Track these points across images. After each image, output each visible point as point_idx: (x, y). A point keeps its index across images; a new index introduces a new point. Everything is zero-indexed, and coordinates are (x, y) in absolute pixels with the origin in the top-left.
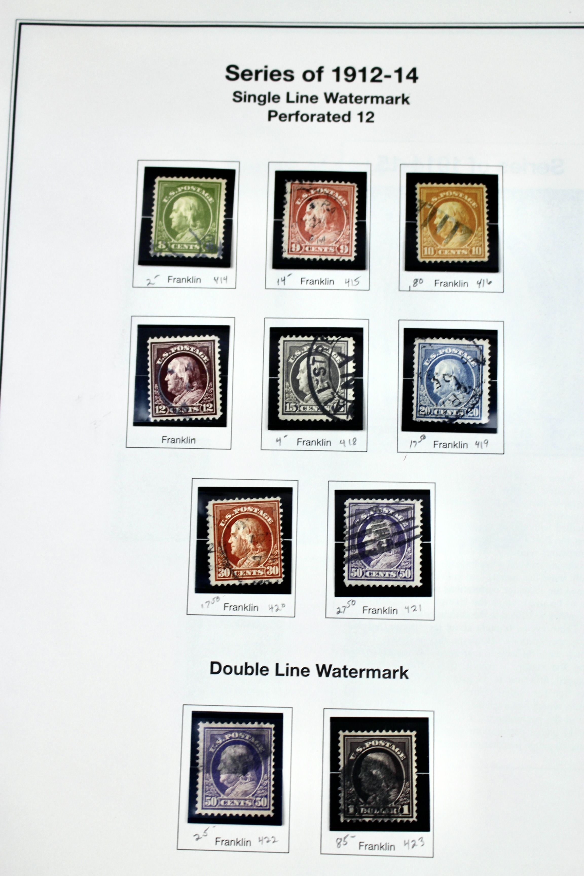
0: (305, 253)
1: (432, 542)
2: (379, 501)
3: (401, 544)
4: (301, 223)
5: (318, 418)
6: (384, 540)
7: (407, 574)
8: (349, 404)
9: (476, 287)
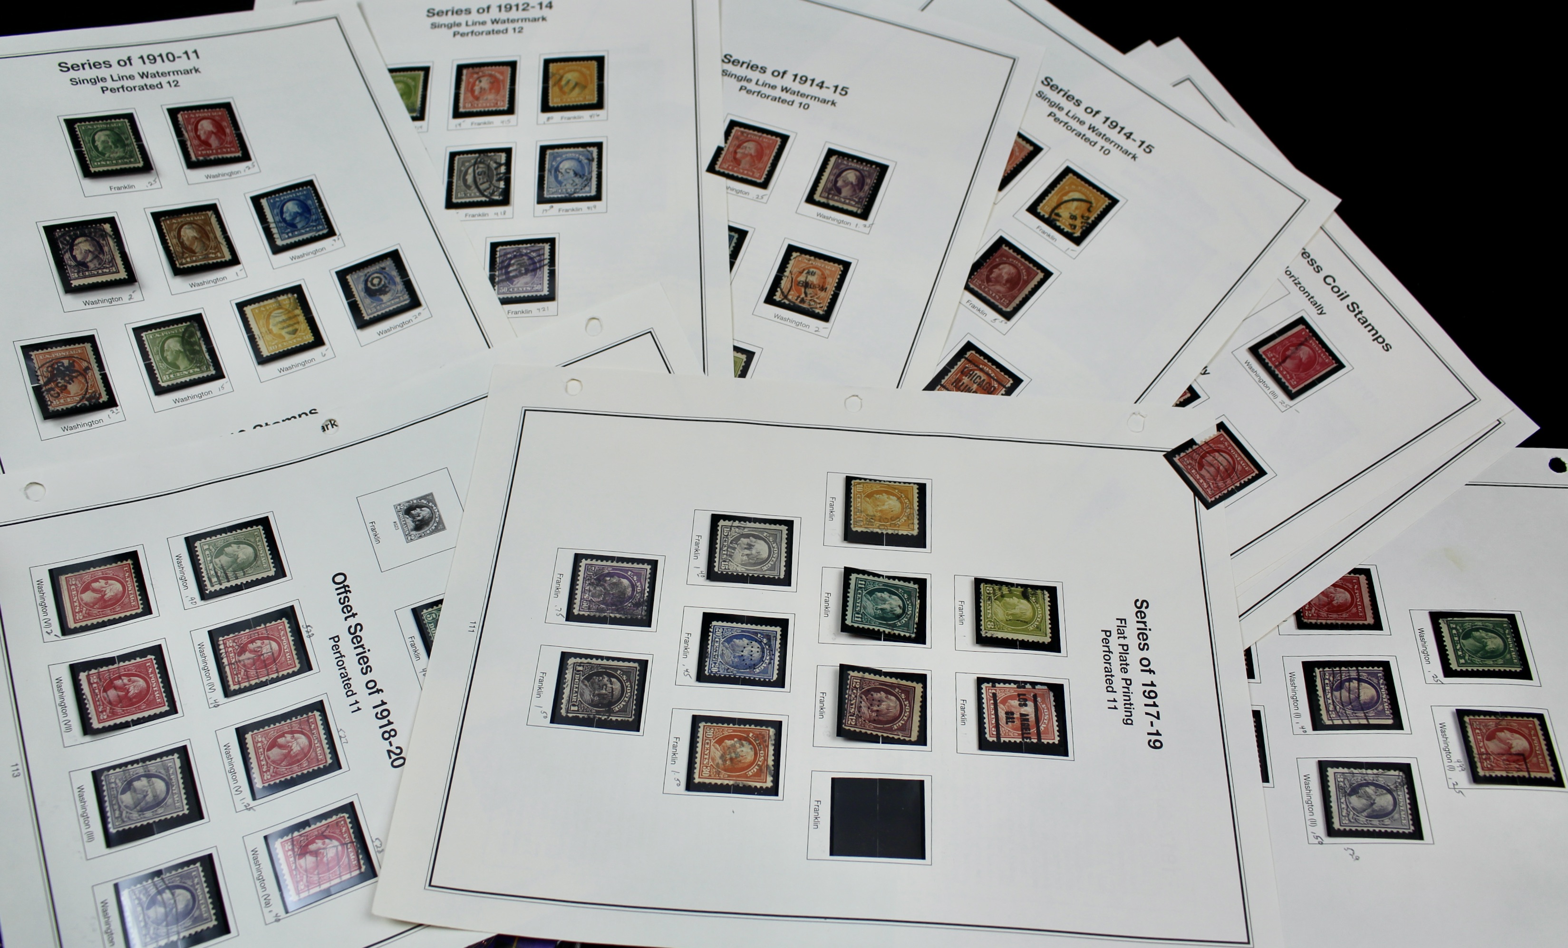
0: (474, 108)
1: (556, 268)
2: (521, 246)
3: (535, 270)
4: (472, 91)
5: (479, 199)
6: (523, 269)
7: (539, 287)
8: (500, 190)
9: (589, 119)
